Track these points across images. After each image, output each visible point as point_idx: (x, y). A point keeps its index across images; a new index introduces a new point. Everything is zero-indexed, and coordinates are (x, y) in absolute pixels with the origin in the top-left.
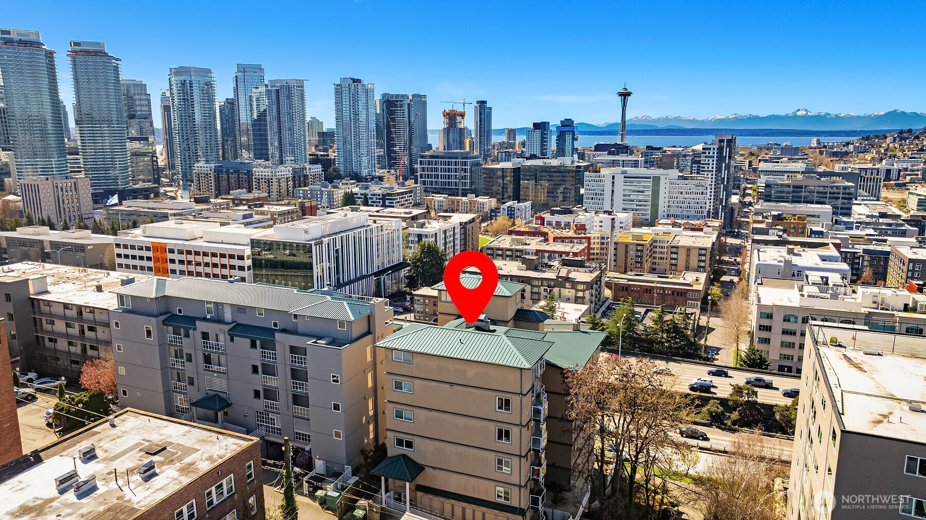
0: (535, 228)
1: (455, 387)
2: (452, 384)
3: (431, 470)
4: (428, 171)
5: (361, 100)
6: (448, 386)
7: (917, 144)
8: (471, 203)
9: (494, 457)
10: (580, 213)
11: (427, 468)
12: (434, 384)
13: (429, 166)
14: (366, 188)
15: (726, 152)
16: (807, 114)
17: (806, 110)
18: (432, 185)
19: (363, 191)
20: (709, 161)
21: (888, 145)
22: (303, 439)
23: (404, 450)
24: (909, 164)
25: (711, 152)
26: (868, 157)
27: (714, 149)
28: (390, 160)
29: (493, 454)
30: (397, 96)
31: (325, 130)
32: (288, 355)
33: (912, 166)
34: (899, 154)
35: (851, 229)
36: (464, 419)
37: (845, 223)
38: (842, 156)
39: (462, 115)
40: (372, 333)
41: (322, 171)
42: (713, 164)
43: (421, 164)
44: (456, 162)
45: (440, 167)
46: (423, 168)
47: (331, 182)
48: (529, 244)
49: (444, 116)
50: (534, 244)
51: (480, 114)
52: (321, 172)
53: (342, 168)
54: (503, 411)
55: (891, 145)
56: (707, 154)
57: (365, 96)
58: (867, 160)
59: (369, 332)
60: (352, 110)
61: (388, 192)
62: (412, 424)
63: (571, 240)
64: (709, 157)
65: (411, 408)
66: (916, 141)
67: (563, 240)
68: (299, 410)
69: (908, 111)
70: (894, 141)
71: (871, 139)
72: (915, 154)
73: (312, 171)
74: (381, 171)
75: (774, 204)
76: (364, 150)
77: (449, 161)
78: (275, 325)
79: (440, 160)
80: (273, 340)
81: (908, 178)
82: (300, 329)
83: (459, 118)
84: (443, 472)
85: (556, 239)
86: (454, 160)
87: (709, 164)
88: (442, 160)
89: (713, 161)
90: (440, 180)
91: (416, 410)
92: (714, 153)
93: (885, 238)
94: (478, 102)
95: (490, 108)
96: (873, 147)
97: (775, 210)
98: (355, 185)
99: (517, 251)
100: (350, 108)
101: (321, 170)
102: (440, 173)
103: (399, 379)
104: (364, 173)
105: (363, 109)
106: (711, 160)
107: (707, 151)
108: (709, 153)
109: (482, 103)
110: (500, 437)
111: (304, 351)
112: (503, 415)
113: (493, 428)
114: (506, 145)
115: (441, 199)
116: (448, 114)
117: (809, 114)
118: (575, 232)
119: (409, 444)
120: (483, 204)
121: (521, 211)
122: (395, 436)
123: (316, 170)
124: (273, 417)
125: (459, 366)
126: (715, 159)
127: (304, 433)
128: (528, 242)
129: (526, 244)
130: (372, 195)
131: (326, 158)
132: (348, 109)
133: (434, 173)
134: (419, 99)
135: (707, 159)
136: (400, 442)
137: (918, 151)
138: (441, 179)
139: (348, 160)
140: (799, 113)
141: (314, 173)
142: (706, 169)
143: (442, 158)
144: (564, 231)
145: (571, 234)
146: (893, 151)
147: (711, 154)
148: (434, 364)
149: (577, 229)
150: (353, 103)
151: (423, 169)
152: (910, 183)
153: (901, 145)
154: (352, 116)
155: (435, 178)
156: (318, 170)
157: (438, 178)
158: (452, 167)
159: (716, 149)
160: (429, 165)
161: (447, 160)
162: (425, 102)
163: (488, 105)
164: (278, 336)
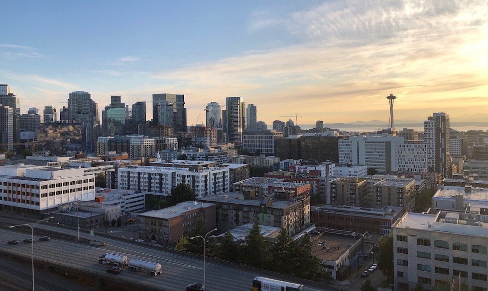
4: (249, 143)
8: (261, 160)
13: (249, 140)
15: (441, 125)
18: (251, 151)
25: (431, 125)
27: (432, 123)
42: (433, 134)
43: (244, 138)
44: (266, 136)
45: (256, 140)
46: (246, 140)
56: (428, 127)
64: (430, 129)
73: (170, 141)
77: (261, 136)
79: (256, 135)
87: (430, 134)
89: (433, 131)
101: (176, 141)
102: (256, 144)
106: (431, 131)
107: (428, 125)
108: (429, 126)
120: (268, 160)
133: (252, 144)
135: (428, 130)
138: (257, 147)
142: (428, 137)
147: (431, 127)
155: (253, 147)
157: (255, 147)
158: (264, 140)
159: (434, 123)
160: (249, 138)
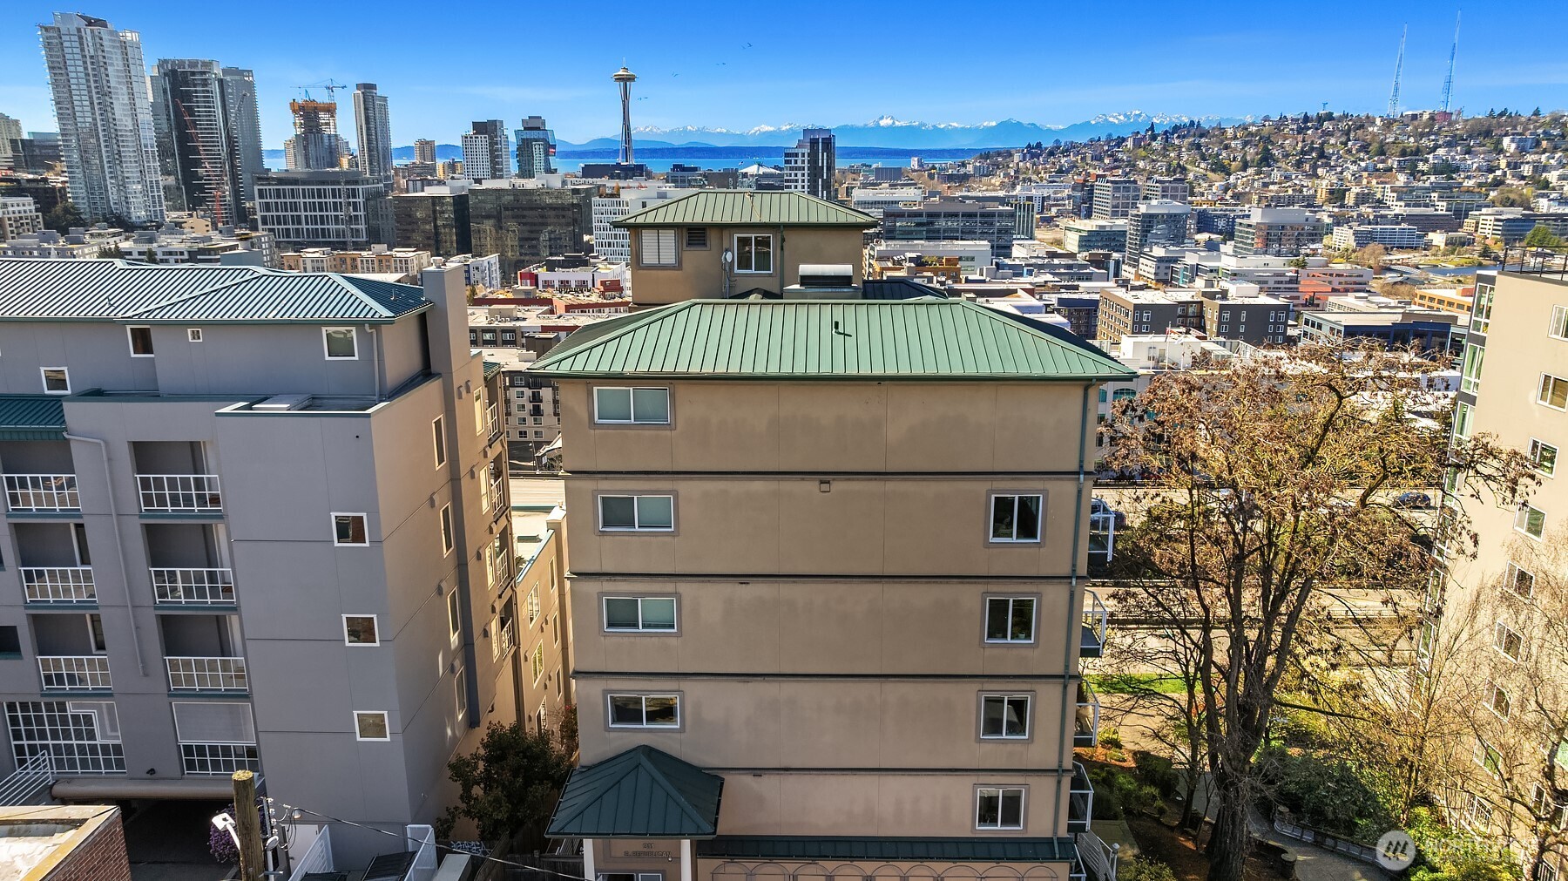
0: (527, 292)
1: (838, 486)
2: (825, 476)
3: (748, 779)
4: (277, 211)
5: (112, 64)
6: (811, 486)
7: (1053, 163)
8: (380, 261)
9: (973, 697)
10: (600, 266)
11: (730, 780)
12: (758, 486)
13: (279, 201)
14: (151, 240)
15: (822, 159)
16: (894, 123)
17: (892, 118)
18: (288, 236)
19: (145, 247)
20: (796, 175)
21: (1018, 164)
22: (216, 765)
23: (645, 733)
24: (1051, 191)
25: (800, 159)
26: (996, 181)
28: (193, 193)
29: (972, 688)
30: (193, 64)
31: (25, 136)
32: (129, 478)
33: (1055, 193)
34: (1034, 177)
35: (1021, 275)
36: (873, 589)
37: (1011, 267)
38: (963, 179)
39: (331, 109)
40: (438, 375)
41: (37, 210)
42: (803, 181)
43: (261, 197)
44: (333, 190)
45: (302, 200)
46: (267, 204)
47: (64, 231)
48: (524, 319)
49: (294, 111)
50: (533, 319)
51: (366, 109)
52: (34, 214)
53: (83, 206)
54: (1014, 539)
55: (1021, 164)
56: (793, 165)
57: (120, 57)
58: (994, 185)
59: (426, 373)
60: (93, 85)
61: (201, 246)
62: (673, 641)
63: (598, 307)
64: (796, 169)
65: (669, 587)
66: (1052, 159)
67: (583, 308)
68: (195, 669)
69: (1025, 121)
70: (1024, 159)
71: (993, 160)
72: (1053, 176)
73: (10, 209)
74: (174, 214)
75: (904, 243)
76: (131, 170)
77: (319, 190)
78: (57, 382)
79: (301, 187)
80: (58, 432)
81: (1054, 210)
82: (164, 381)
83: (323, 117)
84: (792, 781)
85: (569, 308)
86: (330, 187)
87: (797, 181)
88: (306, 187)
89: (803, 175)
90: (305, 227)
91: (685, 588)
92: (803, 162)
93: (1076, 283)
94: (358, 87)
95: (385, 99)
96: (998, 168)
97: (910, 252)
98: (123, 237)
99: (505, 331)
100: (88, 81)
101: (33, 208)
102: (303, 214)
103: (616, 488)
104: (138, 213)
105: (119, 83)
106: (799, 173)
107: (793, 159)
108: (796, 162)
109: (368, 88)
110: (997, 629)
111: (192, 455)
112: (1012, 553)
113: (972, 602)
114: (418, 171)
115: (317, 255)
116: (302, 108)
117: (897, 123)
118: (603, 295)
119: (664, 712)
120: (406, 261)
121: (483, 272)
122: (606, 692)
123: (22, 208)
124: (81, 712)
125: (852, 406)
126: (806, 171)
127: (219, 743)
128: (520, 315)
129: (518, 319)
130: (164, 253)
131: (41, 185)
132: (84, 81)
133: (290, 213)
134: (237, 78)
135: (793, 172)
136: (625, 711)
137: (1056, 172)
138: (307, 223)
139: (95, 189)
140: (883, 123)
141: (17, 215)
143: (304, 183)
144: (581, 295)
145: (594, 298)
146: (1025, 173)
147: (799, 164)
148: (756, 412)
149: (606, 290)
150: (93, 69)
151: (267, 207)
152: (1058, 217)
153: (1034, 164)
154: (95, 96)
155: (293, 224)
156: (27, 208)
157: (299, 223)
158: (327, 200)
159: (806, 155)
160: (279, 197)
161: (315, 187)
162: (251, 86)
163: (379, 92)
164: (75, 413)
